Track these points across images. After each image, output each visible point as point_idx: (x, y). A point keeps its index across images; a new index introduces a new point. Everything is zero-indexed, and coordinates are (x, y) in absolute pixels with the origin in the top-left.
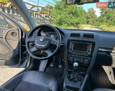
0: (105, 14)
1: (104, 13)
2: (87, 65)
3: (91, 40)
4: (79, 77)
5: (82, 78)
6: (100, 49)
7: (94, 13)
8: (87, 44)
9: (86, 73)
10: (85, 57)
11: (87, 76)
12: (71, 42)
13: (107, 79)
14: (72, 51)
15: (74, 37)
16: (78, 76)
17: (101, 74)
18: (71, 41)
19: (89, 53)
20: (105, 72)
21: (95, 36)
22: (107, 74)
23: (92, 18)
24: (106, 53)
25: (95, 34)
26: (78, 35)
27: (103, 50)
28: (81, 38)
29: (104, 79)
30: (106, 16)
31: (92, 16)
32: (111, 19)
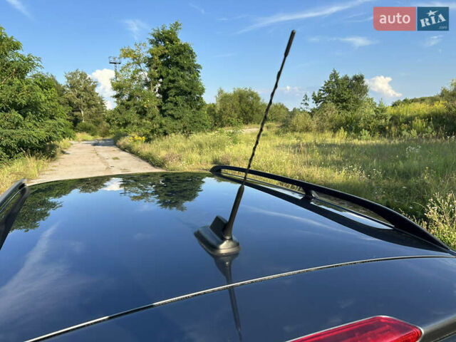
0: (129, 100)
1: (126, 97)
7: (93, 90)
23: (89, 106)
30: (135, 105)
31: (86, 99)
32: (149, 115)
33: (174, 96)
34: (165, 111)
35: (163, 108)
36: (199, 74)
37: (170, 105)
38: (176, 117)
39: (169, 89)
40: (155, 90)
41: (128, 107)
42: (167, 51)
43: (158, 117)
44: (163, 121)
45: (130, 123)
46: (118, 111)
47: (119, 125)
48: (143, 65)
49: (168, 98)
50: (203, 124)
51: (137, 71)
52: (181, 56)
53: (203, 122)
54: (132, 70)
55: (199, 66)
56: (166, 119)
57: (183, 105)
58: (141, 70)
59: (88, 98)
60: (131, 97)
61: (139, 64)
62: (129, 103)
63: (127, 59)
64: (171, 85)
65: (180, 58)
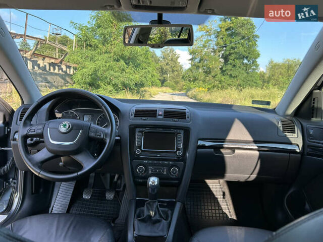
0: (199, 62)
1: (197, 60)
2: (177, 182)
3: (180, 123)
4: (162, 211)
5: (170, 212)
6: (200, 143)
7: (177, 60)
8: (175, 133)
9: (175, 198)
10: (171, 163)
11: (178, 206)
12: (137, 130)
13: (219, 210)
14: (142, 151)
15: (144, 118)
16: (160, 209)
17: (206, 201)
18: (137, 127)
19: (179, 153)
20: (213, 195)
21: (187, 114)
22: (217, 199)
23: (173, 71)
24: (213, 150)
25: (187, 110)
26: (152, 113)
27: (207, 144)
28: (160, 120)
29: (214, 211)
30: (202, 67)
31: (171, 66)
32: (213, 74)
33: (234, 60)
34: (225, 71)
35: (224, 69)
36: (257, 43)
37: (229, 67)
38: (233, 75)
39: (230, 54)
40: (219, 56)
41: (198, 67)
42: (232, 25)
43: (219, 75)
44: (223, 79)
45: (198, 79)
46: (191, 70)
47: (190, 80)
48: (213, 36)
49: (228, 61)
50: (255, 83)
51: (208, 41)
52: (244, 28)
53: (254, 81)
54: (204, 40)
55: (257, 36)
56: (225, 77)
57: (240, 67)
58: (211, 40)
59: (173, 66)
60: (201, 60)
61: (210, 35)
62: (199, 64)
63: (202, 32)
64: (232, 51)
65: (243, 30)
